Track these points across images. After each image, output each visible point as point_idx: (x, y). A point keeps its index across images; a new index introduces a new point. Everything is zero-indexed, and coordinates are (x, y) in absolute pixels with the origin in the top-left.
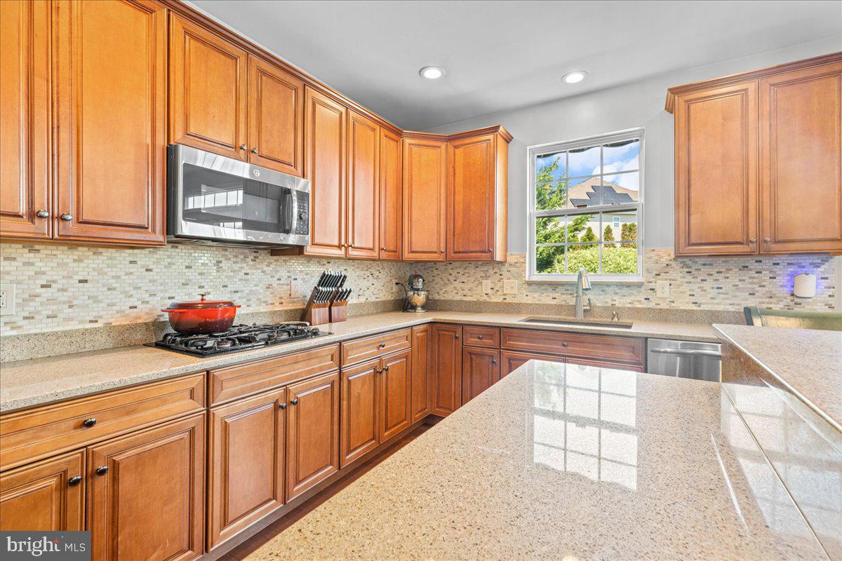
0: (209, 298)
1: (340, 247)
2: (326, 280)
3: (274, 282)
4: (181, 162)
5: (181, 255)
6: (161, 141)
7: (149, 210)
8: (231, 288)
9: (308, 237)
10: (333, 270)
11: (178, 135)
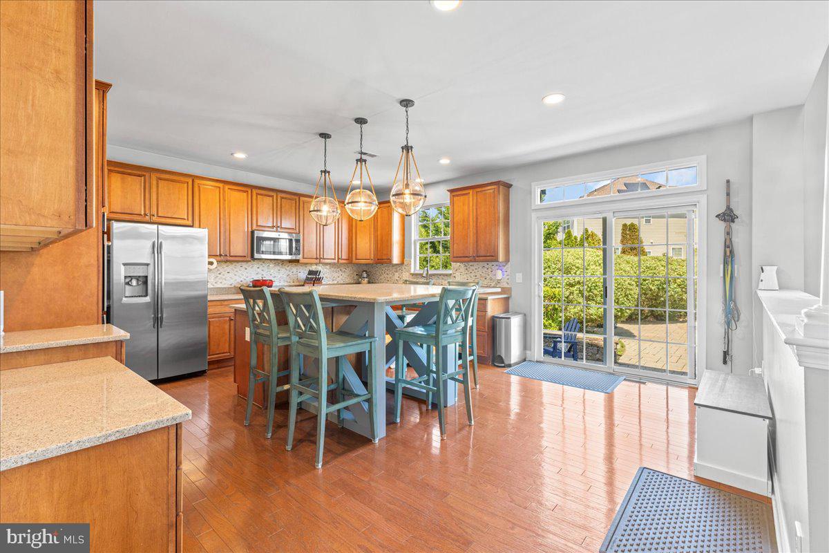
0: (264, 279)
1: (317, 258)
2: (311, 273)
3: (291, 274)
4: (256, 236)
5: (256, 265)
6: (250, 230)
7: (247, 252)
8: (273, 275)
9: (301, 256)
10: (314, 268)
11: (254, 227)
